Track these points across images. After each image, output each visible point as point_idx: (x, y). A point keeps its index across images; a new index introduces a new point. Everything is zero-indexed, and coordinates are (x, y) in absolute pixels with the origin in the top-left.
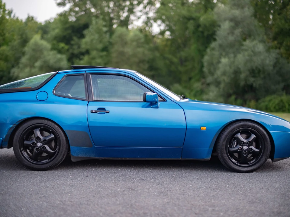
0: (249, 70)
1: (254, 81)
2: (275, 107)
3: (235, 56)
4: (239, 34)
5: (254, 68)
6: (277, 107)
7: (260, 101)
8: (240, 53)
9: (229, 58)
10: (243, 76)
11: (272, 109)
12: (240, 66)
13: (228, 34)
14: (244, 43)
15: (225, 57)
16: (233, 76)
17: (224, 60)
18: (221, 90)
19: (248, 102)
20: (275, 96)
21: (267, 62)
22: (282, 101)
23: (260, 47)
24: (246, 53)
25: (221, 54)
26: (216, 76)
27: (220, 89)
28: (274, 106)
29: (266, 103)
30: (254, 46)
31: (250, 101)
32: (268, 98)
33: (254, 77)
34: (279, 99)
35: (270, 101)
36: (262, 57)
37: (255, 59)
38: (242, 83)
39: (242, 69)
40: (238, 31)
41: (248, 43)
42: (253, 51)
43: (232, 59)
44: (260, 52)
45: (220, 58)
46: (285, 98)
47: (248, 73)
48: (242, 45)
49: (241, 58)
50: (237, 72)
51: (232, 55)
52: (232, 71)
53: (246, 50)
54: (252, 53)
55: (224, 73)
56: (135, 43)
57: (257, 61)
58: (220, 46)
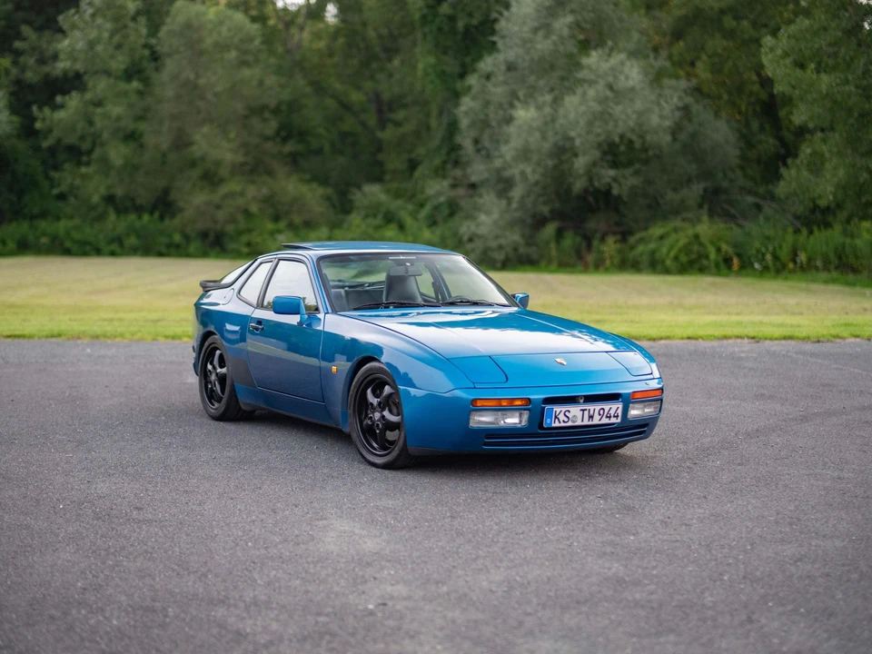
0: (600, 145)
1: (615, 179)
2: (676, 258)
3: (556, 102)
4: (566, 32)
5: (617, 140)
6: (684, 259)
7: (632, 240)
8: (572, 91)
9: (539, 108)
10: (580, 163)
11: (668, 262)
12: (573, 134)
13: (535, 30)
14: (585, 61)
15: (525, 103)
16: (550, 163)
17: (524, 114)
18: (514, 205)
19: (595, 243)
20: (678, 223)
21: (655, 120)
22: (697, 237)
23: (633, 74)
24: (591, 93)
25: (514, 95)
26: (498, 163)
27: (509, 200)
28: (673, 254)
29: (652, 246)
30: (615, 71)
31: (603, 239)
32: (656, 231)
33: (615, 165)
34: (690, 232)
35: (662, 238)
36: (639, 105)
37: (617, 110)
38: (578, 186)
39: (578, 142)
40: (563, 23)
41: (593, 59)
42: (611, 87)
43: (548, 110)
44: (632, 89)
45: (512, 106)
46: (705, 228)
47: (597, 154)
48: (578, 66)
49: (576, 107)
50: (563, 151)
51: (548, 98)
52: (547, 146)
53: (591, 83)
54: (609, 93)
55: (524, 154)
56: (233, 54)
57: (625, 117)
58: (511, 67)
